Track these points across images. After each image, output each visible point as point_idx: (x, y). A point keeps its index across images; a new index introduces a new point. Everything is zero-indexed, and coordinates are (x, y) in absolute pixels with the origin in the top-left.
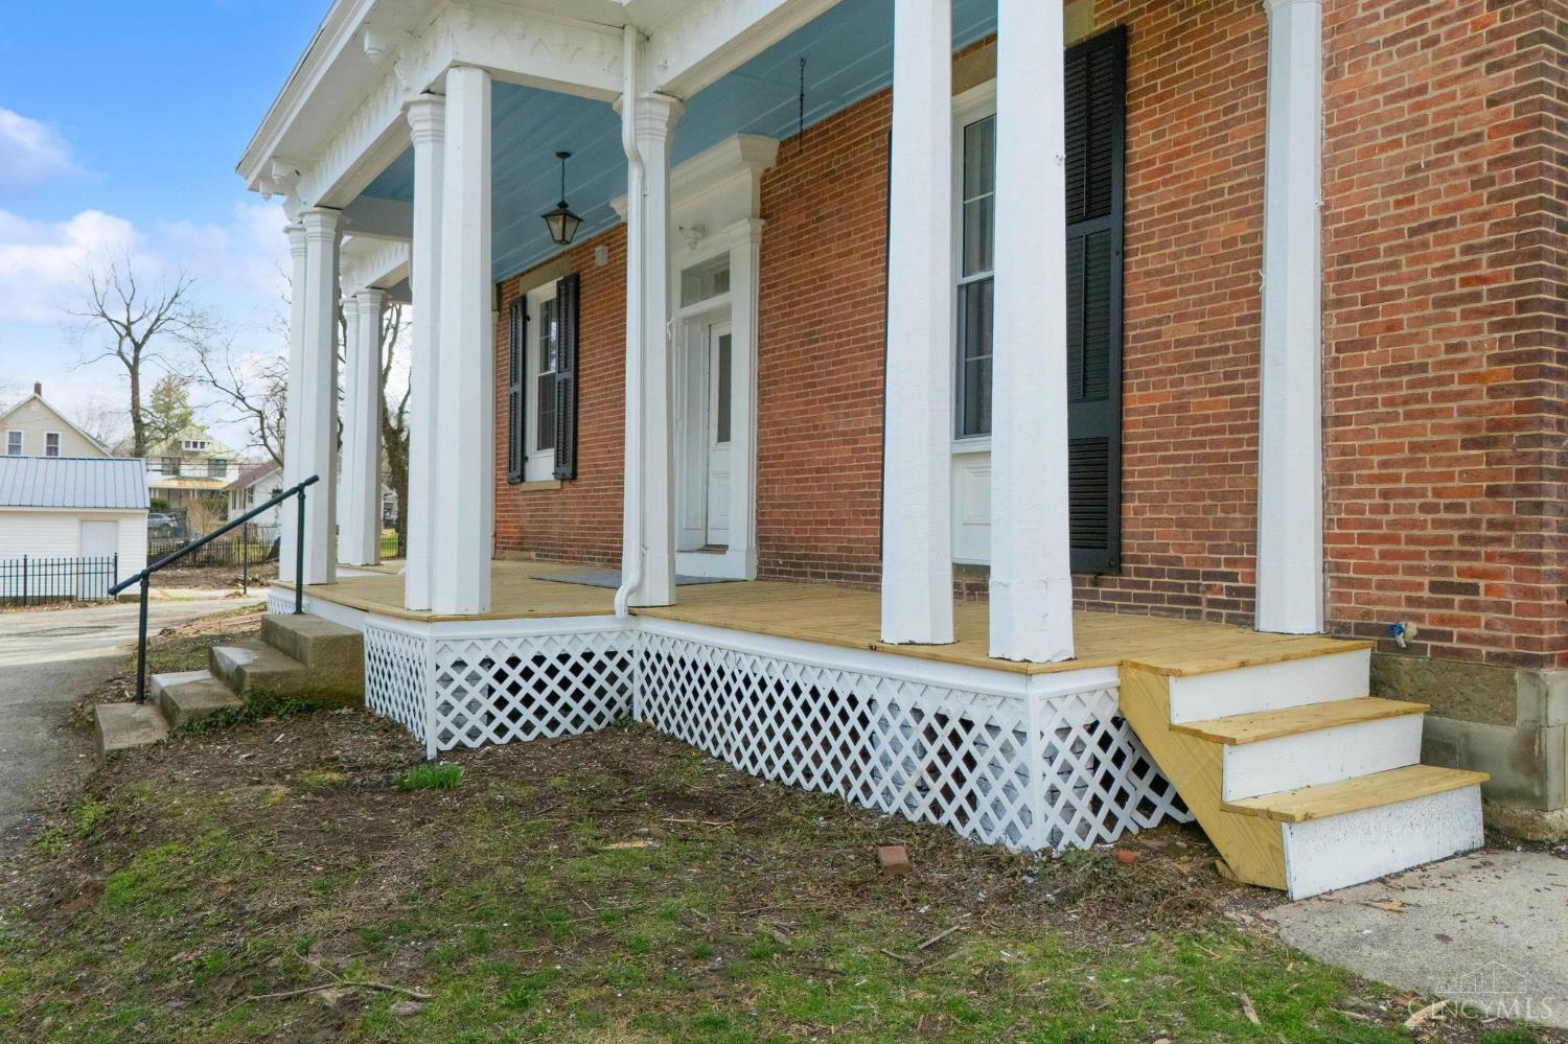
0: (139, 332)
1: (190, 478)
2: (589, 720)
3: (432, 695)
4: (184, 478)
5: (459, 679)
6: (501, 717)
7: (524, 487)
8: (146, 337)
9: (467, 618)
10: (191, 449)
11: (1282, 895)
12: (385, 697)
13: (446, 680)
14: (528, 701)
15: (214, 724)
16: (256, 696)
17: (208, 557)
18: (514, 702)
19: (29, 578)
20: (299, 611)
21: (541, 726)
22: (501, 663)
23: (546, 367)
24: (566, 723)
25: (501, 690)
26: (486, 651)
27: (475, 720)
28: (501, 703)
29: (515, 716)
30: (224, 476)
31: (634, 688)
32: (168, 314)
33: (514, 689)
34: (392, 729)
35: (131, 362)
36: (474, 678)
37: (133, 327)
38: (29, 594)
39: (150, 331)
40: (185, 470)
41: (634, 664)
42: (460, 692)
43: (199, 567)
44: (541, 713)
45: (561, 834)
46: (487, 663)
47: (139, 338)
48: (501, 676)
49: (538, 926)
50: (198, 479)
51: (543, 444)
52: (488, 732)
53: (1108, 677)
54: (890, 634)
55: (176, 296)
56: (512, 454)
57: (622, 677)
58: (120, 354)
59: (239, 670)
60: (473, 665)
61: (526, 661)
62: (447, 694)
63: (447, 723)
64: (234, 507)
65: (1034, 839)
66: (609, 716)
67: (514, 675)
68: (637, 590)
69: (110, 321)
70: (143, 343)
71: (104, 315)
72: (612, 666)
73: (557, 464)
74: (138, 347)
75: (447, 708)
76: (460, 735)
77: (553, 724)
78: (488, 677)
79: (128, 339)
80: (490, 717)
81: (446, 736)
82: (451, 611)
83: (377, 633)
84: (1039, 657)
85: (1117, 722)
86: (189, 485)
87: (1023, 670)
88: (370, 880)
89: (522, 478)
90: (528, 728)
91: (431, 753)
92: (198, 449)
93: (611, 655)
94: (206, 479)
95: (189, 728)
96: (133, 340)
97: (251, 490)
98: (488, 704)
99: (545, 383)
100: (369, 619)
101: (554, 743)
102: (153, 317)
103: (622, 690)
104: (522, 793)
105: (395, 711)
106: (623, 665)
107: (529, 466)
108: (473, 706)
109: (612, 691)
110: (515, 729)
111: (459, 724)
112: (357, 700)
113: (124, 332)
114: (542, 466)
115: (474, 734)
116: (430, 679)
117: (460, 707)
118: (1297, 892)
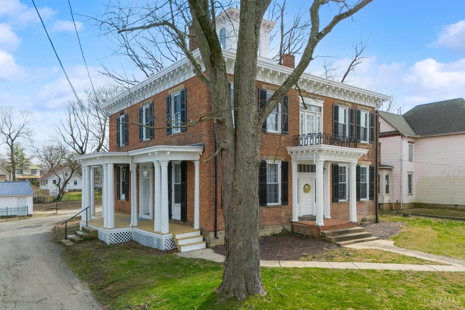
0: (13, 136)
1: (26, 175)
2: (127, 240)
3: (108, 238)
4: (24, 175)
5: (111, 236)
6: (116, 240)
7: (120, 200)
8: (15, 138)
9: (112, 229)
10: (26, 167)
11: (180, 252)
12: (101, 238)
13: (110, 236)
14: (122, 238)
15: (80, 242)
16: (85, 238)
17: (39, 201)
18: (118, 238)
19: (8, 212)
20: (87, 226)
21: (121, 241)
22: (116, 234)
23: (123, 180)
24: (124, 240)
25: (116, 237)
26: (114, 233)
27: (113, 240)
28: (116, 238)
29: (118, 240)
30: (36, 174)
31: (133, 236)
32: (21, 132)
33: (118, 237)
34: (103, 242)
35: (11, 145)
36: (113, 236)
37: (11, 135)
38: (8, 215)
39: (16, 136)
40: (24, 173)
41: (132, 233)
42: (111, 237)
43: (37, 204)
44: (124, 239)
45: (122, 251)
46: (114, 234)
47: (13, 138)
48: (116, 235)
49: (119, 256)
50: (28, 175)
51: (123, 193)
52: (115, 242)
53: (171, 234)
54: (155, 231)
55: (23, 126)
56: (118, 195)
57: (131, 235)
58: (7, 143)
59: (82, 235)
60: (113, 234)
61: (119, 233)
62: (110, 238)
63: (110, 241)
64: (41, 185)
65: (164, 249)
66: (130, 239)
67: (118, 235)
68: (133, 224)
69: (4, 134)
70: (14, 140)
71: (3, 132)
72: (130, 233)
73: (125, 197)
74: (12, 141)
75: (110, 239)
76: (111, 242)
77: (122, 241)
78: (114, 235)
79: (9, 138)
80: (115, 240)
81: (110, 242)
82: (110, 228)
83: (100, 230)
84: (165, 233)
85: (173, 238)
86: (26, 177)
87: (163, 234)
88: (104, 255)
89: (119, 199)
90: (119, 241)
91: (108, 244)
92: (28, 167)
93: (129, 232)
94: (31, 175)
95: (77, 242)
96: (11, 139)
97: (47, 181)
98: (115, 239)
99: (123, 182)
100: (99, 228)
101: (123, 243)
102: (16, 132)
103: (131, 236)
104: (118, 248)
105: (103, 240)
106: (131, 233)
107: (121, 197)
108: (113, 239)
109: (130, 237)
110: (118, 241)
111: (111, 241)
112: (97, 238)
113: (8, 137)
114: (123, 197)
115: (113, 242)
116: (108, 235)
117: (111, 239)
118: (182, 252)
